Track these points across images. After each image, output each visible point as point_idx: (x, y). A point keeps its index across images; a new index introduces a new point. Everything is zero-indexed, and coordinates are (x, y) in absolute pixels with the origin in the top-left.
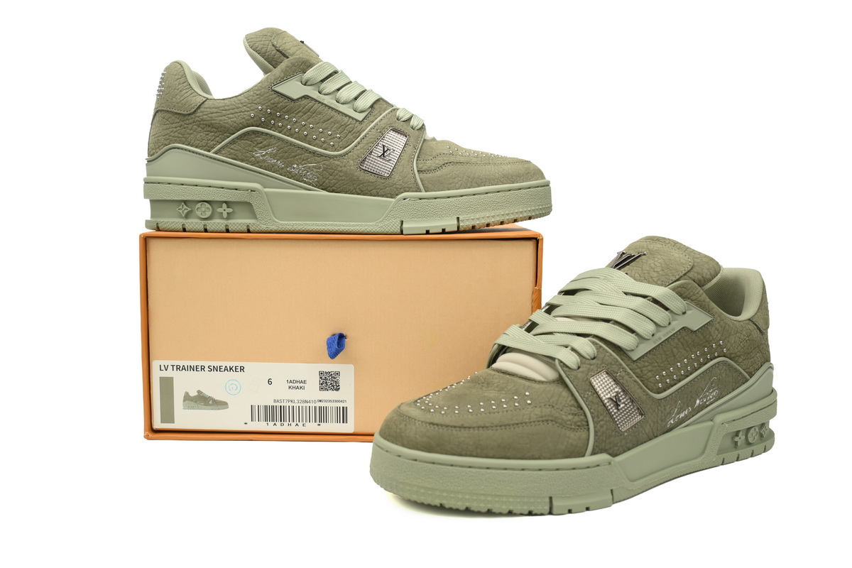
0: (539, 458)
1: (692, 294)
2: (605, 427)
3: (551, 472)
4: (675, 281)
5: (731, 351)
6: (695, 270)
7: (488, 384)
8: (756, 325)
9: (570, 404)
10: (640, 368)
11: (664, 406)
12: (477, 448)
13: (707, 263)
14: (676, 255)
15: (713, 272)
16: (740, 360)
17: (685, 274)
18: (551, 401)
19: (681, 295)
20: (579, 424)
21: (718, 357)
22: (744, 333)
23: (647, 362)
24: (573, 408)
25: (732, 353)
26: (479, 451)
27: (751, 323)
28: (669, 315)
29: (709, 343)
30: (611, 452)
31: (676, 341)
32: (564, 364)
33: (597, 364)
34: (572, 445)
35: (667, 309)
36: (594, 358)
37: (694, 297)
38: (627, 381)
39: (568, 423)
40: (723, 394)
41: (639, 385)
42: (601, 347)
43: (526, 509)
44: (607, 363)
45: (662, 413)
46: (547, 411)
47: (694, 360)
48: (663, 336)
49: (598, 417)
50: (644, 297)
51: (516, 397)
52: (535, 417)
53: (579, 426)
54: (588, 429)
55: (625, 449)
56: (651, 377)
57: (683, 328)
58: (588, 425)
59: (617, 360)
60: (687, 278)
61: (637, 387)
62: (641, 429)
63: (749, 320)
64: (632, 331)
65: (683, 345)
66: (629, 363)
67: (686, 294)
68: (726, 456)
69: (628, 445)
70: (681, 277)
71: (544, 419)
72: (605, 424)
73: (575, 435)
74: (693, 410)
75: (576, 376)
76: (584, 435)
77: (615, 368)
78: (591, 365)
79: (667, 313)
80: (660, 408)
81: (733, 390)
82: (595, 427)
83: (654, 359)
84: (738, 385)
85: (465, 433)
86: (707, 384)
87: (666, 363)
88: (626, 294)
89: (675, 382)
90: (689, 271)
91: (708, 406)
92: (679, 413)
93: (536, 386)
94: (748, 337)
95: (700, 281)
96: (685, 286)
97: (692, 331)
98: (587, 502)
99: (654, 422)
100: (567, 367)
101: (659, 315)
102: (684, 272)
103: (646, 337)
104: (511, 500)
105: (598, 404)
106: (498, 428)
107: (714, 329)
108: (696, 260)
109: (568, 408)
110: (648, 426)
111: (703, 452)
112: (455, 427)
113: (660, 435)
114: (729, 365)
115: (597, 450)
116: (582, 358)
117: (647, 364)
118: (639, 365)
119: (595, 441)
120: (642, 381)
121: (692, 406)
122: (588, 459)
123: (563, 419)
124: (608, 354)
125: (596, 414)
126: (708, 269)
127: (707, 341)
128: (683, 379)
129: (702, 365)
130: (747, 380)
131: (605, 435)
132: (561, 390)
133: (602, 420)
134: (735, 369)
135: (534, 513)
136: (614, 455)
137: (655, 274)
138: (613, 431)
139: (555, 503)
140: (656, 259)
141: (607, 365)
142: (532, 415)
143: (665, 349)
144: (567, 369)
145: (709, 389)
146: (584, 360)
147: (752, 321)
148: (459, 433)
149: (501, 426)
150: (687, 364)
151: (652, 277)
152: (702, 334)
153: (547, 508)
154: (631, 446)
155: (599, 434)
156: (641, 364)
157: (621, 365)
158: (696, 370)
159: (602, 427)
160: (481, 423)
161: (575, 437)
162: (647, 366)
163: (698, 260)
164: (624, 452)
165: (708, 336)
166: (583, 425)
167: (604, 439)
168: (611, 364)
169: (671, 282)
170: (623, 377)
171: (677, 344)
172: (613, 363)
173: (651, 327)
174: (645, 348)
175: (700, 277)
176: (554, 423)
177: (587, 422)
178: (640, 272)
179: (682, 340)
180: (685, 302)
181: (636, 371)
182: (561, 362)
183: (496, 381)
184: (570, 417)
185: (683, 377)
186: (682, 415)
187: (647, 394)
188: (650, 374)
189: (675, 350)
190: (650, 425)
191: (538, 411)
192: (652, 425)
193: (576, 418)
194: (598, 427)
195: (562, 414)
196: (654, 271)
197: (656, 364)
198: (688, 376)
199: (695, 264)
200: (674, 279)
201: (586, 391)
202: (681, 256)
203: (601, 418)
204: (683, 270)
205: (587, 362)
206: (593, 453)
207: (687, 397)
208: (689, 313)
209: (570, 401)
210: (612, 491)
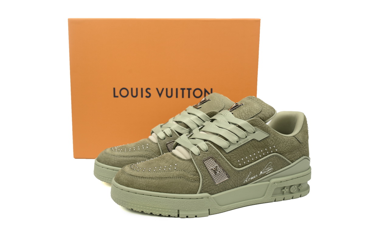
0: (174, 193)
1: (258, 124)
2: (208, 181)
3: (179, 199)
4: (252, 118)
5: (280, 151)
6: (261, 113)
7: (164, 159)
8: (297, 139)
9: (193, 170)
10: (230, 156)
11: (242, 174)
12: (147, 187)
13: (269, 110)
14: (255, 106)
15: (270, 114)
16: (286, 155)
17: (256, 115)
18: (185, 169)
19: (252, 125)
20: (195, 179)
21: (273, 153)
22: (289, 142)
23: (234, 154)
24: (194, 172)
25: (281, 152)
26: (148, 188)
27: (294, 138)
28: (246, 133)
29: (267, 147)
30: (210, 192)
31: (249, 145)
32: (193, 153)
33: (208, 154)
34: (190, 188)
35: (245, 130)
36: (207, 151)
37: (259, 126)
38: (222, 162)
39: (191, 179)
40: (276, 170)
41: (228, 163)
42: (211, 146)
43: (167, 214)
44: (213, 153)
45: (240, 177)
46: (182, 172)
47: (260, 154)
48: (242, 142)
49: (205, 177)
50: (235, 124)
51: (171, 166)
52: (176, 175)
53: (195, 180)
54: (200, 182)
55: (218, 192)
56: (235, 161)
57: (253, 139)
58: (200, 180)
59: (218, 152)
60: (258, 117)
61: (227, 164)
62: (227, 183)
63: (294, 136)
64: (227, 140)
65: (253, 147)
66: (224, 154)
67: (255, 124)
68: (277, 197)
69: (220, 190)
70: (254, 116)
71: (180, 176)
72: (208, 180)
73: (193, 184)
74: (258, 176)
75: (197, 158)
76: (197, 184)
77: (217, 156)
78: (205, 154)
79: (245, 132)
80: (239, 174)
81: (282, 168)
82: (203, 181)
83: (237, 152)
84: (284, 166)
85: (143, 180)
86: (266, 165)
87: (243, 154)
88: (229, 123)
89: (248, 163)
90: (258, 114)
91: (267, 175)
92: (250, 177)
93: (181, 161)
94: (291, 144)
95: (264, 118)
96: (255, 120)
97: (258, 141)
98: (196, 214)
99: (235, 181)
100: (194, 154)
101: (241, 133)
102: (256, 114)
103: (233, 143)
104: (160, 210)
105: (205, 171)
106: (158, 179)
107: (270, 140)
108: (263, 108)
109: (192, 172)
110: (231, 182)
111: (264, 195)
112: (139, 177)
113: (240, 186)
114: (279, 157)
115: (203, 191)
116: (201, 151)
117: (233, 155)
118: (229, 155)
119: (202, 187)
120: (230, 162)
121: (258, 174)
122: (198, 195)
123: (188, 177)
124: (213, 149)
125: (204, 175)
126: (268, 113)
127: (266, 146)
128: (253, 162)
129: (263, 156)
130: (290, 164)
131: (207, 185)
132: (190, 164)
133: (206, 178)
134: (282, 159)
135: (171, 216)
136: (211, 194)
137: (244, 114)
138: (211, 183)
139: (180, 213)
140: (246, 107)
141: (213, 154)
142: (174, 174)
143: (243, 148)
144: (194, 155)
145: (268, 167)
146: (202, 151)
147: (295, 137)
148: (141, 180)
149: (159, 178)
150: (255, 155)
151: (242, 116)
152: (263, 142)
153: (177, 215)
154: (222, 190)
155: (204, 184)
156: (230, 154)
157: (220, 154)
158: (261, 158)
159: (206, 181)
160: (151, 176)
161: (192, 185)
162: (233, 156)
163: (264, 109)
164: (218, 193)
165: (266, 143)
166: (198, 180)
167: (207, 187)
168: (215, 154)
169: (250, 118)
170: (220, 160)
171: (250, 146)
172: (216, 153)
173: (236, 138)
174: (232, 148)
175: (263, 116)
176: (183, 178)
177: (200, 179)
178: (238, 113)
179: (252, 145)
180: (254, 128)
181: (228, 157)
182: (192, 152)
183: (167, 158)
184: (192, 176)
185: (254, 161)
186: (252, 178)
187: (232, 168)
188: (235, 159)
189: (248, 149)
190: (233, 182)
191: (178, 173)
192: (234, 182)
193: (195, 177)
194: (204, 181)
195: (188, 175)
196: (244, 113)
197: (238, 155)
198: (256, 161)
199: (263, 110)
200: (252, 117)
201: (200, 165)
202: (257, 106)
203: (207, 177)
204: (256, 113)
205: (203, 152)
206: (201, 193)
207: (255, 170)
208: (256, 132)
209: (193, 169)
210: (209, 209)
